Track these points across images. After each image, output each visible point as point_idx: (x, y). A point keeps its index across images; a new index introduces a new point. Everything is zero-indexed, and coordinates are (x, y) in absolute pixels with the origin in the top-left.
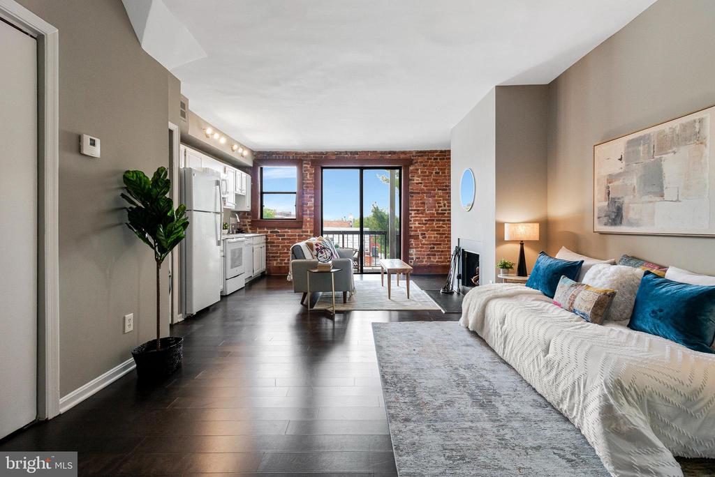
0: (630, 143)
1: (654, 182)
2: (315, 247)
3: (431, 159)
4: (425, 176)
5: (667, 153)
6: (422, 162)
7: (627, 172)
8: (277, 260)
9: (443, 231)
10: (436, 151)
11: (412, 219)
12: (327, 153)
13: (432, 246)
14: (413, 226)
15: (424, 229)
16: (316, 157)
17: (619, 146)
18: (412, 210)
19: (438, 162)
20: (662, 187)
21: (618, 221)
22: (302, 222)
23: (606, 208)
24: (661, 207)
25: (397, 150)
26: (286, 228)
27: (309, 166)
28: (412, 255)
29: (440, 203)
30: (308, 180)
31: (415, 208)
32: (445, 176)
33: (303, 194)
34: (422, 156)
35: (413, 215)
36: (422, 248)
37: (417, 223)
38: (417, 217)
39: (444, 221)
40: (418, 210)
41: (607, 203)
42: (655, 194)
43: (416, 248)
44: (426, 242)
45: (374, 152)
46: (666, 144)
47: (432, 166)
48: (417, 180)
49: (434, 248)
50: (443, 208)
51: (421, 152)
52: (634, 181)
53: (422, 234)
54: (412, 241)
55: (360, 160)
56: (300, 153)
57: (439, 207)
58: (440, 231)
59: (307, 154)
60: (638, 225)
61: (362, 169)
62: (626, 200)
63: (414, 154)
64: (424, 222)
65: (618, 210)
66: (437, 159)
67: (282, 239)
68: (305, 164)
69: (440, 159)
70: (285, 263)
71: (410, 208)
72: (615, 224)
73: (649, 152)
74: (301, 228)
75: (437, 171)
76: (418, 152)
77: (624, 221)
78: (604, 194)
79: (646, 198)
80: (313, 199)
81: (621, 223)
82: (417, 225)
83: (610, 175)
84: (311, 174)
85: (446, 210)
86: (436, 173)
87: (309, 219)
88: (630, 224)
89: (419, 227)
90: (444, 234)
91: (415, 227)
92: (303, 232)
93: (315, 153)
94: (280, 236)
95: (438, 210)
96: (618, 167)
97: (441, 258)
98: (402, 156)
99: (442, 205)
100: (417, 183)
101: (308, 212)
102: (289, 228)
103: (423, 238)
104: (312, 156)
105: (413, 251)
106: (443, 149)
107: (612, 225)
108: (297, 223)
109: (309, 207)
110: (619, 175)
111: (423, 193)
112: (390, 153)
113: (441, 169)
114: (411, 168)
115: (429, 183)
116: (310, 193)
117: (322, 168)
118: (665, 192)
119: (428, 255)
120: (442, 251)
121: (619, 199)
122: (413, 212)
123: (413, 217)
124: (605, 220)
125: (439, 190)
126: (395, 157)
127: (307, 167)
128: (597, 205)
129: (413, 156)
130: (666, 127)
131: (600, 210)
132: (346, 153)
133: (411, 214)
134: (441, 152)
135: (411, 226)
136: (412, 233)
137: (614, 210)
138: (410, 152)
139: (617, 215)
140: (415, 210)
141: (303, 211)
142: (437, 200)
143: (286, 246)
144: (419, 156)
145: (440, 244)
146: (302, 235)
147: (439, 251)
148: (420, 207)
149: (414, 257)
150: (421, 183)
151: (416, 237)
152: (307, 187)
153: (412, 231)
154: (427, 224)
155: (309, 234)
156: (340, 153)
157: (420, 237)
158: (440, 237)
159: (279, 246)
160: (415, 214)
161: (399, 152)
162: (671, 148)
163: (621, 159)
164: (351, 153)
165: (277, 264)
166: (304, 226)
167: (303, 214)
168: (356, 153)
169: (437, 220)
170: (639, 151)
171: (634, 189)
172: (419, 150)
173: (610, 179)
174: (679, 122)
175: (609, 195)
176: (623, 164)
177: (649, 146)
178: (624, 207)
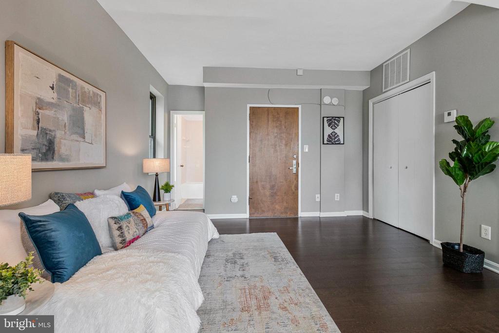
0: (60, 78)
1: (78, 125)
5: (86, 106)
7: (58, 105)
20: (84, 131)
21: (50, 156)
23: (35, 138)
24: (84, 147)
41: (35, 133)
42: (80, 135)
46: (86, 99)
52: (64, 117)
60: (68, 160)
62: (59, 134)
65: (50, 144)
72: (47, 159)
73: (76, 98)
77: (56, 156)
78: (30, 120)
79: (74, 137)
81: (53, 158)
83: (39, 99)
88: (62, 159)
96: (49, 96)
107: (42, 160)
110: (51, 105)
118: (86, 135)
121: (50, 131)
128: (20, 131)
130: (86, 86)
131: (26, 140)
137: (46, 143)
139: (48, 149)
162: (88, 104)
163: (52, 88)
170: (69, 92)
171: (65, 126)
173: (40, 104)
174: (92, 89)
175: (38, 122)
176: (55, 95)
177: (76, 93)
178: (57, 141)
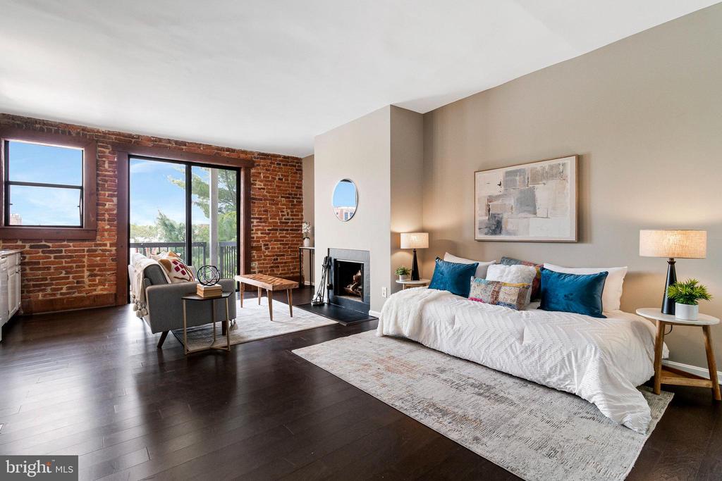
0: (508, 174)
1: (528, 204)
2: (174, 266)
3: (274, 164)
4: (267, 181)
5: (539, 184)
6: (264, 166)
7: (506, 195)
8: (44, 290)
9: (286, 241)
10: (279, 156)
11: (254, 228)
12: (139, 136)
13: (275, 257)
14: (255, 236)
15: (267, 239)
16: (119, 140)
17: (499, 175)
18: (254, 218)
19: (282, 168)
20: (535, 207)
21: (498, 231)
22: (96, 231)
23: (487, 221)
24: (534, 222)
25: (237, 148)
26: (64, 240)
27: (107, 151)
28: (254, 269)
29: (283, 212)
30: (107, 171)
31: (257, 216)
32: (288, 184)
33: (97, 190)
34: (265, 159)
35: (255, 224)
36: (265, 260)
37: (259, 232)
38: (259, 226)
39: (287, 230)
40: (261, 219)
41: (487, 218)
42: (529, 212)
43: (258, 260)
44: (269, 254)
45: (209, 147)
46: (537, 178)
47: (275, 171)
48: (259, 185)
49: (277, 259)
50: (287, 217)
51: (263, 154)
52: (511, 202)
53: (265, 245)
54: (254, 253)
55: (189, 153)
56: (92, 131)
57: (283, 215)
58: (283, 241)
59: (105, 134)
60: (515, 234)
61: (189, 165)
62: (505, 216)
63: (256, 155)
64: (267, 231)
65: (498, 223)
66: (280, 164)
67: (55, 258)
68: (102, 147)
69: (284, 165)
70: (61, 294)
71: (252, 216)
72: (496, 234)
73: (524, 182)
74: (94, 240)
75: (281, 177)
76: (260, 154)
77: (503, 231)
78: (484, 211)
79: (523, 215)
80: (115, 199)
81: (500, 233)
82: (260, 235)
83: (489, 196)
84: (111, 163)
85: (289, 219)
86: (279, 179)
87: (107, 227)
88: (508, 233)
89: (261, 237)
90: (287, 244)
91: (257, 237)
92: (97, 245)
93: (119, 134)
94: (51, 252)
95: (282, 219)
96: (497, 191)
97: (284, 270)
98: (242, 156)
99: (285, 213)
100: (259, 189)
101: (107, 216)
102: (69, 240)
103: (266, 249)
104: (114, 137)
105: (255, 264)
106: (287, 155)
107: (492, 234)
108: (86, 232)
109: (107, 210)
110: (498, 197)
111: (266, 200)
112: (228, 150)
113: (285, 176)
114: (253, 171)
115: (271, 189)
116: (109, 190)
117: (130, 156)
118: (537, 211)
119: (272, 267)
120: (285, 263)
121: (498, 214)
122: (255, 221)
123: (255, 226)
124: (486, 230)
125: (282, 197)
126: (234, 155)
127: (104, 152)
128: (478, 219)
129: (255, 158)
130: (538, 166)
131: (481, 223)
132: (169, 141)
133: (253, 222)
134: (285, 157)
135: (252, 236)
136: (254, 244)
137: (494, 223)
138: (252, 153)
139: (496, 226)
140: (257, 218)
141: (97, 215)
142: (280, 209)
143: (64, 268)
144: (261, 158)
145: (283, 255)
146: (96, 250)
147: (282, 263)
148: (264, 215)
149: (256, 270)
150: (264, 189)
151: (258, 249)
152: (106, 181)
153: (255, 241)
154: (269, 234)
155: (108, 247)
156: (160, 140)
157: (263, 248)
158: (284, 248)
159: (49, 268)
160: (257, 222)
161: (239, 150)
162: (542, 180)
163: (500, 185)
164: (176, 142)
165: (44, 296)
166: (98, 237)
167: (97, 220)
168: (184, 143)
169: (281, 230)
170: (516, 180)
171: (512, 208)
172: (262, 152)
173: (490, 199)
174: (546, 164)
175: (489, 211)
176: (502, 188)
177: (524, 177)
178: (503, 221)
